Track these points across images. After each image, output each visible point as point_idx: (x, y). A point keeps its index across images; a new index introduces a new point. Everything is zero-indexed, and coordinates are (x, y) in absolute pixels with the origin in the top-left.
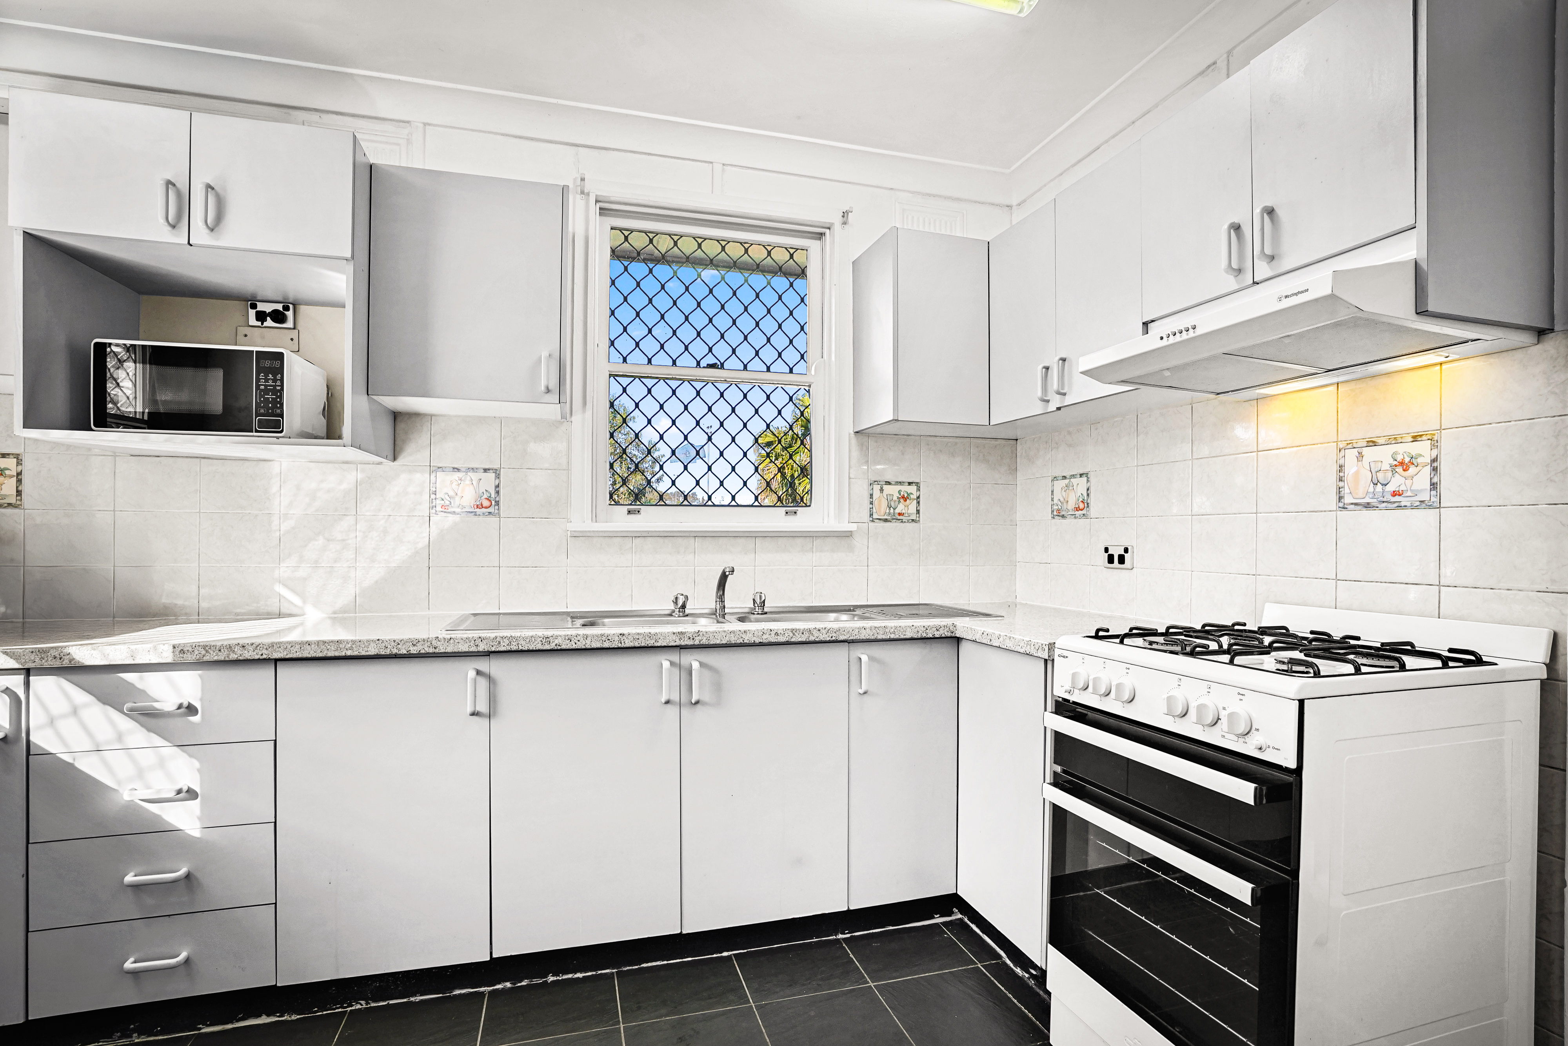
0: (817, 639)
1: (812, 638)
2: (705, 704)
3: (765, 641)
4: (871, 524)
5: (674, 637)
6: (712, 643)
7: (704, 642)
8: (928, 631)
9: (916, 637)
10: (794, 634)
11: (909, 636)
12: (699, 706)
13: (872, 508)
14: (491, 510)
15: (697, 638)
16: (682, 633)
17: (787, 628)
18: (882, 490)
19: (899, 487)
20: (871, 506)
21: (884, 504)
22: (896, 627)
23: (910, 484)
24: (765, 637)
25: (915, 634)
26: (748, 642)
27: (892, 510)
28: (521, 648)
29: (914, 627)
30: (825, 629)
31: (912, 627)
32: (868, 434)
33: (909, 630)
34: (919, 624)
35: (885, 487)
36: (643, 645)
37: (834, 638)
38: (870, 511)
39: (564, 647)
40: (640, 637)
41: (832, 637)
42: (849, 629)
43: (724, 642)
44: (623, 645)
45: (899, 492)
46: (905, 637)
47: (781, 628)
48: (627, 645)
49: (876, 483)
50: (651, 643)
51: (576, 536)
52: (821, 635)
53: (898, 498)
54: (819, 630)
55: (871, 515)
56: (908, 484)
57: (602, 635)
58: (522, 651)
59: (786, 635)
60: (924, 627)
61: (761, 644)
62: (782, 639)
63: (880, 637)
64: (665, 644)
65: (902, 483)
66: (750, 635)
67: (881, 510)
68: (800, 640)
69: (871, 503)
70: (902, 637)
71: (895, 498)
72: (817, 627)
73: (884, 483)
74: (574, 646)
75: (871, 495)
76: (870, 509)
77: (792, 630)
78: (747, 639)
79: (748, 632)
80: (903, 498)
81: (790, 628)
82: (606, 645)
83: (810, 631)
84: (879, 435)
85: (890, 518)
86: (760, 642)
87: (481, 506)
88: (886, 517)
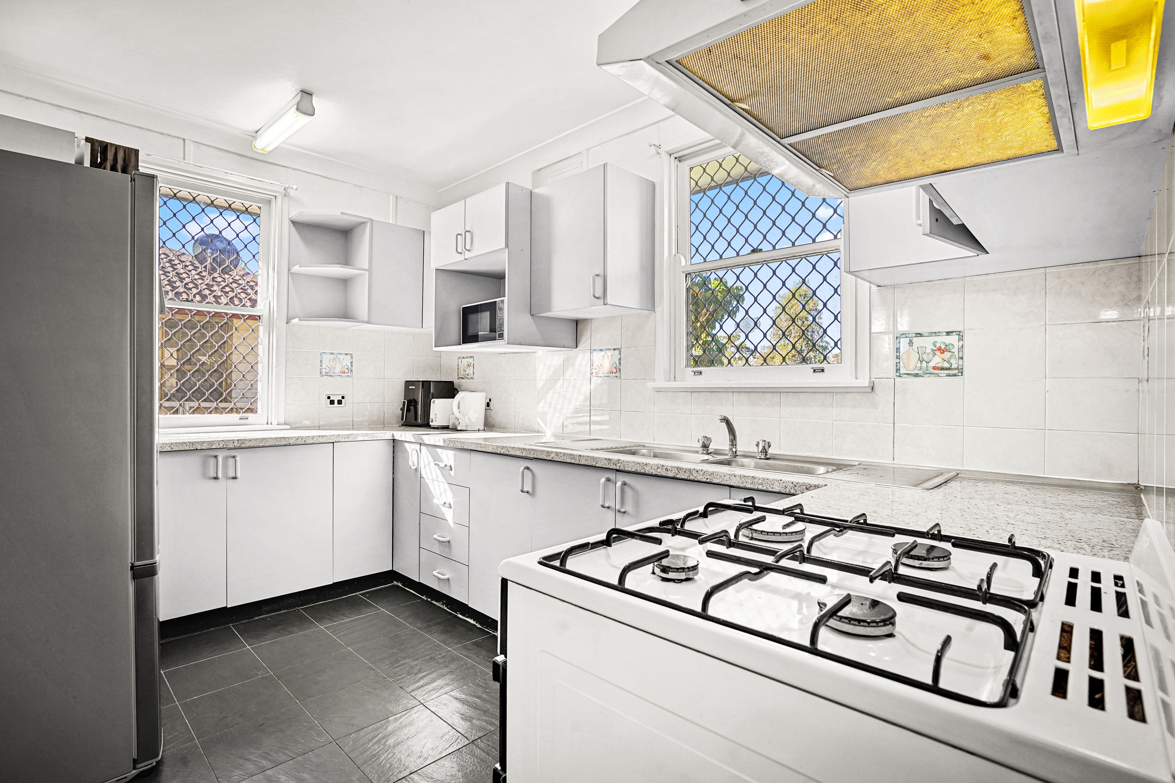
0: (695, 479)
1: (692, 478)
2: (629, 514)
3: (658, 474)
4: (898, 379)
5: (606, 462)
6: (626, 469)
7: (622, 468)
8: (796, 488)
9: (784, 492)
10: (679, 471)
11: (776, 489)
12: (625, 515)
13: (899, 363)
14: (616, 375)
15: (618, 465)
16: (610, 460)
17: (674, 466)
18: (911, 343)
19: (934, 339)
20: (898, 361)
21: (915, 357)
22: (764, 479)
23: (948, 333)
24: (659, 470)
25: (783, 489)
26: (648, 472)
27: (924, 364)
28: (538, 457)
29: (782, 482)
30: (702, 471)
31: (780, 482)
32: (893, 286)
33: (776, 483)
34: (787, 480)
35: (915, 340)
36: (590, 464)
37: (709, 480)
38: (897, 366)
39: (555, 459)
40: (589, 459)
41: (707, 479)
42: (722, 474)
43: (633, 470)
44: (580, 463)
45: (934, 344)
46: (773, 490)
47: (670, 465)
48: (582, 463)
49: (904, 336)
50: (594, 464)
51: (659, 391)
52: (698, 475)
53: (933, 350)
54: (697, 471)
55: (898, 370)
56: (945, 334)
57: (571, 455)
58: (539, 459)
59: (673, 471)
60: (792, 483)
61: (656, 476)
62: (670, 474)
63: (748, 486)
64: (601, 466)
65: (938, 334)
66: (649, 468)
67: (911, 363)
68: (683, 477)
69: (898, 357)
70: (770, 489)
71: (928, 350)
72: (696, 469)
73: (914, 335)
74: (559, 460)
75: (898, 350)
76: (897, 363)
77: (678, 468)
78: (648, 470)
79: (648, 465)
80: (939, 350)
81: (676, 466)
82: (573, 461)
83: (690, 471)
84: (907, 285)
85: (922, 372)
86: (656, 474)
87: (612, 372)
88: (916, 372)
